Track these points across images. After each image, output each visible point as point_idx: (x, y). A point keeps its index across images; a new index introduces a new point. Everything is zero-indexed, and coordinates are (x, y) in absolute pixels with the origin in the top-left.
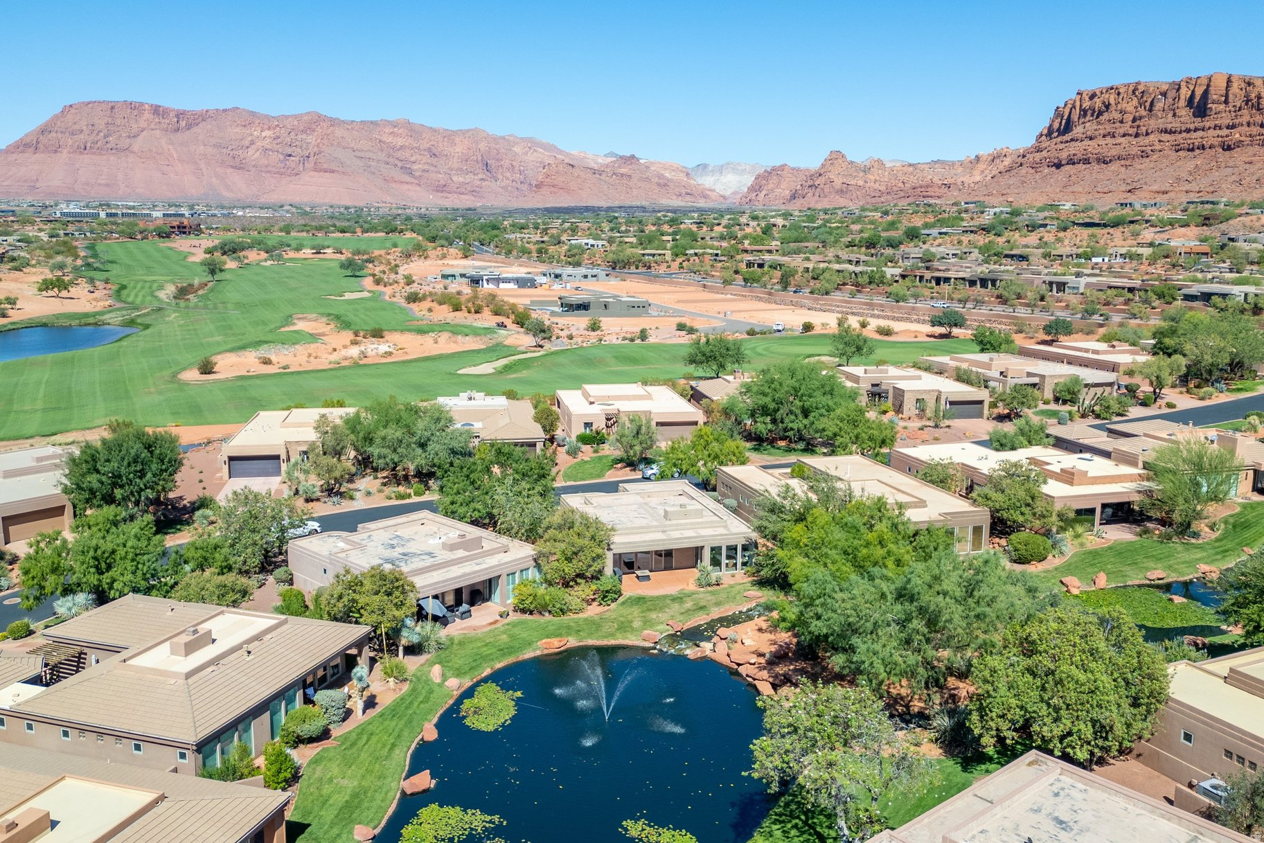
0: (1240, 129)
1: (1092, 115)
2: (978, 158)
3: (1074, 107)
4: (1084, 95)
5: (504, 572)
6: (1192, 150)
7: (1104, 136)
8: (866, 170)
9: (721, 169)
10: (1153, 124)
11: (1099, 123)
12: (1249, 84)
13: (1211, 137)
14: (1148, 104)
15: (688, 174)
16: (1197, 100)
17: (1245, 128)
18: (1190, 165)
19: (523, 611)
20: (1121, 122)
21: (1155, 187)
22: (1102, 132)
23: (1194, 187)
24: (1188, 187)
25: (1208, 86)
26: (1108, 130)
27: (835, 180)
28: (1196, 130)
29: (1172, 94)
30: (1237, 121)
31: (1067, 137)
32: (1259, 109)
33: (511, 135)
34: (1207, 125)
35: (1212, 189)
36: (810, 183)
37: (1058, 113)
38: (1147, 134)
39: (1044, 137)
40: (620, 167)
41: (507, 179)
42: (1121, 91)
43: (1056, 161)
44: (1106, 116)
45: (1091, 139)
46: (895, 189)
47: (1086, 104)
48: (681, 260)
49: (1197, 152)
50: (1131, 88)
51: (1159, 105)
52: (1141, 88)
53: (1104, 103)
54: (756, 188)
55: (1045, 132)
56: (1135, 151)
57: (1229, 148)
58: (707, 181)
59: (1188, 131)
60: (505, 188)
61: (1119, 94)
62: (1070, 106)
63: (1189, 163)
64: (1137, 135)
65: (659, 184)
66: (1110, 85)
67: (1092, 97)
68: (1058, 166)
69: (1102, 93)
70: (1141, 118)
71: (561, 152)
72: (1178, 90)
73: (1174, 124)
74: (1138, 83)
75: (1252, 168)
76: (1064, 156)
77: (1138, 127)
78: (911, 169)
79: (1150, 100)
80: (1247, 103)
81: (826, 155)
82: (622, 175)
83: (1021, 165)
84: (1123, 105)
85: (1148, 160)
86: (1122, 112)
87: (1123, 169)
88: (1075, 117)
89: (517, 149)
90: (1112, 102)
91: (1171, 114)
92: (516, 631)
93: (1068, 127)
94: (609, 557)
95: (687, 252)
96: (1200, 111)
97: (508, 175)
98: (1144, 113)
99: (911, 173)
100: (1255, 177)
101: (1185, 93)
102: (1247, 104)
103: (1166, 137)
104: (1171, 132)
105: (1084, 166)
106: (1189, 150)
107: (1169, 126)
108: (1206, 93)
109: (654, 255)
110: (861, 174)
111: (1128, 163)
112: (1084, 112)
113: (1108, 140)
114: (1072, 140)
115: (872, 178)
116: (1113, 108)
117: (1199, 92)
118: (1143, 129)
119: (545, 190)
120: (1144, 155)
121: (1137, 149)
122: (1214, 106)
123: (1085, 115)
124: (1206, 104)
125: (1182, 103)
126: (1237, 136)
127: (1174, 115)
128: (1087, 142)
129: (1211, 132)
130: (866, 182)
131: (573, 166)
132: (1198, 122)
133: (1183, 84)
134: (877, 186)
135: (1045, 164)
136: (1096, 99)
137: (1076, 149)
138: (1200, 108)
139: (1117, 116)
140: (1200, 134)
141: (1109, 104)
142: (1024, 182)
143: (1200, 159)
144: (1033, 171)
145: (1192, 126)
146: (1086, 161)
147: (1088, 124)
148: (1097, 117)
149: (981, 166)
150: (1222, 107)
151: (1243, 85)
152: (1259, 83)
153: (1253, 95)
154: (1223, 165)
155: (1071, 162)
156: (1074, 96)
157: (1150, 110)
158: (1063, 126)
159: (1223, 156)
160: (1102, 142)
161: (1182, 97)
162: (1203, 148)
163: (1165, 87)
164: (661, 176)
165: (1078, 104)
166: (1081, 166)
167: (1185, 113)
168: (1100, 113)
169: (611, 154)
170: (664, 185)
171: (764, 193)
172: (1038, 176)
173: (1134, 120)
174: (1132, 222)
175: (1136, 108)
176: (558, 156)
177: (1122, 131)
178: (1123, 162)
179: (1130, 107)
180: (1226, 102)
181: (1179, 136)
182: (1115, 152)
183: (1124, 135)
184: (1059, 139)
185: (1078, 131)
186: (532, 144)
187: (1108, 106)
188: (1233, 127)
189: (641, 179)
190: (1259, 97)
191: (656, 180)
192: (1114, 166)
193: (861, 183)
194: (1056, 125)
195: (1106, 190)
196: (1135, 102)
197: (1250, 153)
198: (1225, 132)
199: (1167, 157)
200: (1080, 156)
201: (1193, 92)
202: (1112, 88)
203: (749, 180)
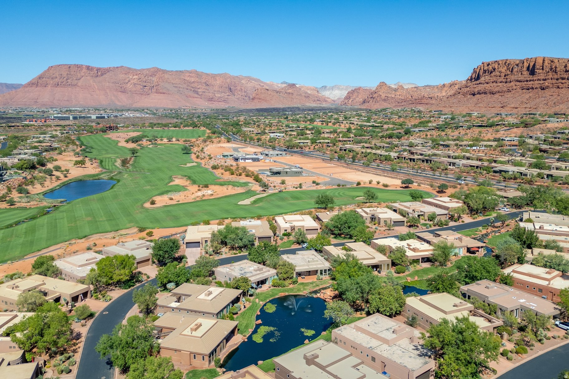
0: (548, 81)
1: (488, 73)
2: (444, 85)
3: (481, 69)
4: (485, 64)
5: (269, 277)
6: (528, 89)
7: (493, 82)
8: (396, 90)
9: (332, 88)
10: (513, 77)
11: (491, 77)
12: (552, 62)
13: (536, 84)
14: (511, 69)
15: (318, 91)
16: (531, 68)
17: (550, 81)
18: (527, 96)
19: (274, 286)
20: (500, 76)
21: (512, 106)
22: (492, 80)
23: (528, 106)
24: (526, 106)
25: (535, 62)
26: (494, 80)
27: (382, 95)
28: (530, 81)
29: (521, 65)
30: (547, 77)
31: (478, 82)
32: (556, 73)
33: (241, 76)
34: (535, 78)
35: (535, 107)
36: (371, 96)
37: (475, 71)
38: (510, 82)
39: (469, 81)
40: (288, 89)
41: (239, 95)
42: (500, 63)
43: (473, 92)
44: (494, 74)
45: (487, 83)
46: (408, 99)
47: (486, 68)
48: (314, 145)
49: (531, 90)
50: (504, 62)
51: (515, 70)
52: (508, 62)
53: (493, 68)
54: (348, 97)
55: (470, 78)
56: (505, 89)
57: (544, 89)
58: (326, 94)
59: (527, 81)
60: (238, 99)
61: (499, 64)
62: (479, 68)
63: (527, 95)
64: (506, 82)
65: (305, 97)
66: (495, 60)
67: (488, 65)
68: (474, 95)
69: (492, 63)
70: (508, 75)
71: (262, 82)
72: (523, 63)
73: (521, 78)
74: (507, 60)
75: (552, 98)
76: (476, 90)
77: (507, 79)
78: (416, 89)
79: (511, 67)
80: (551, 69)
81: (378, 83)
82: (289, 93)
83: (459, 93)
84: (501, 69)
85: (510, 93)
86: (500, 72)
87: (500, 97)
88: (481, 73)
89: (243, 82)
90: (496, 67)
91: (520, 73)
92: (273, 291)
93: (478, 78)
94: (295, 272)
95: (317, 141)
96: (532, 73)
97: (240, 93)
98: (509, 73)
99: (416, 91)
100: (553, 102)
101: (526, 65)
102: (551, 70)
103: (518, 83)
104: (520, 81)
105: (484, 95)
106: (527, 89)
107: (519, 79)
108: (534, 65)
109: (304, 143)
110: (394, 92)
111: (502, 94)
112: (485, 71)
113: (494, 84)
114: (480, 83)
115: (398, 94)
116: (496, 70)
117: (532, 65)
118: (509, 80)
119: (256, 101)
120: (509, 91)
121: (506, 88)
122: (537, 71)
123: (485, 73)
124: (534, 70)
125: (525, 69)
126: (547, 84)
127: (522, 74)
128: (486, 85)
129: (536, 82)
130: (396, 95)
131: (268, 90)
132: (531, 77)
133: (525, 61)
134: (400, 97)
135: (468, 94)
136: (490, 66)
137: (481, 88)
138: (532, 71)
139: (498, 74)
140: (532, 82)
141: (495, 69)
142: (459, 101)
143: (531, 94)
144: (463, 96)
145: (529, 79)
146: (485, 93)
147: (486, 77)
148: (490, 74)
149: (446, 89)
150: (541, 71)
151: (550, 62)
152: (556, 61)
153: (553, 67)
154: (541, 96)
155: (479, 93)
156: (481, 64)
157: (512, 72)
158: (476, 77)
159: (541, 92)
160: (492, 85)
161: (525, 66)
162: (533, 88)
163: (518, 62)
164: (306, 93)
165: (482, 68)
166: (483, 95)
167: (526, 73)
168: (491, 72)
169: (284, 83)
170: (308, 97)
171: (351, 100)
172: (465, 99)
173: (505, 76)
174: (498, 125)
175: (506, 70)
176: (261, 84)
177: (500, 80)
178: (500, 94)
179: (503, 70)
180: (543, 69)
181: (523, 83)
182: (497, 89)
183: (501, 82)
184: (475, 83)
185: (482, 79)
186: (249, 79)
187: (494, 69)
188: (545, 80)
189: (297, 95)
190: (556, 67)
191: (304, 95)
192: (497, 96)
193: (393, 96)
194: (474, 76)
195: (492, 106)
196: (505, 68)
197: (552, 91)
198: (542, 82)
199: (518, 92)
200: (482, 91)
201: (529, 64)
202: (496, 62)
203: (345, 93)
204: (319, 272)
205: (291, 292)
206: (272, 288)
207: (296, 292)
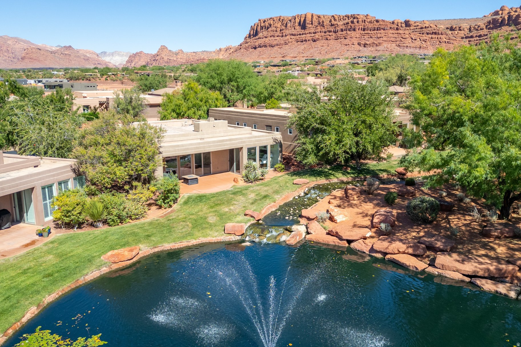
0: (318, 34)
1: (265, 29)
2: (220, 49)
3: (258, 25)
4: (261, 21)
5: (38, 184)
6: (302, 42)
7: (271, 37)
8: (177, 54)
9: (112, 54)
10: (287, 32)
11: (268, 32)
12: (319, 17)
13: (308, 37)
14: (285, 24)
15: (97, 55)
16: (302, 23)
17: (319, 33)
18: (302, 47)
19: (69, 225)
20: (276, 31)
21: (292, 55)
22: (270, 35)
23: (305, 55)
24: (303, 55)
25: (305, 17)
26: (272, 34)
27: (164, 57)
28: (303, 34)
29: (293, 21)
30: (317, 31)
31: (257, 37)
32: (323, 26)
33: (6, 36)
34: (307, 32)
35: (311, 56)
36: (154, 59)
37: (252, 28)
38: (286, 36)
39: (247, 38)
40: (64, 51)
41: (6, 56)
42: (275, 19)
43: (254, 46)
44: (270, 29)
45: (266, 37)
46: (190, 61)
47: (263, 24)
48: (106, 77)
49: (304, 42)
50: (278, 18)
51: (289, 25)
52: (282, 18)
53: (269, 24)
54: (130, 61)
55: (248, 36)
56: (282, 42)
57: (315, 41)
58: (107, 59)
59: (300, 34)
60: (5, 60)
61: (274, 20)
62: (256, 25)
63: (302, 46)
64: (282, 36)
65: (84, 59)
66: (270, 17)
67: (264, 22)
68: (255, 48)
69: (268, 20)
70: (283, 30)
71: (33, 44)
72: (295, 19)
73: (294, 32)
74: (280, 16)
75: (323, 48)
76: (257, 44)
77: (282, 33)
78: (194, 54)
79: (285, 23)
80: (319, 23)
81: (159, 47)
82: (66, 54)
83: (240, 49)
84: (276, 25)
85: (287, 45)
86: (276, 27)
87: (279, 49)
88: (259, 29)
89: (9, 42)
90: (272, 24)
91: (293, 28)
93: (256, 34)
94: (159, 159)
95: (108, 74)
96: (303, 27)
97: (6, 54)
98: (284, 28)
99: (195, 56)
100: (325, 51)
101: (297, 20)
102: (319, 25)
103: (292, 37)
104: (294, 35)
105: (265, 48)
106: (301, 42)
107: (293, 33)
108: (305, 20)
109: (91, 75)
110: (175, 55)
111: (281, 47)
112: (262, 28)
113: (272, 38)
114: (259, 38)
115: (180, 57)
116: (272, 26)
117: (302, 20)
118: (284, 34)
119: (26, 60)
120: (286, 44)
121: (283, 41)
122: (308, 25)
123: (262, 29)
124: (305, 24)
125: (297, 24)
126: (317, 36)
127: (295, 29)
128: (265, 39)
129: (308, 35)
130: (177, 59)
131: (40, 49)
132: (303, 31)
133: (296, 17)
134: (182, 60)
135: (250, 47)
136: (266, 22)
137: (260, 41)
138: (303, 26)
139: (275, 29)
140: (304, 36)
141: (271, 24)
142: (243, 55)
143: (305, 45)
144: (246, 50)
145: (301, 33)
146: (266, 46)
147: (264, 32)
148: (267, 30)
149: (222, 53)
150: (311, 25)
151: (317, 18)
152: (322, 17)
153: (321, 21)
154: (314, 47)
155: (260, 47)
156: (257, 21)
157: (286, 27)
158: (254, 33)
159: (313, 44)
160: (270, 39)
161: (297, 22)
162: (306, 41)
163: (290, 18)
164: (86, 56)
165: (259, 24)
166: (264, 48)
167: (298, 28)
168: (268, 28)
169: (59, 46)
170: (87, 59)
171: (134, 63)
172: (248, 52)
173: (281, 31)
174: (290, 65)
175: (281, 26)
176: (31, 46)
177: (277, 35)
178: (279, 47)
179: (279, 26)
180: (312, 24)
181: (297, 37)
182: (275, 42)
183: (278, 36)
184: (254, 38)
185: (260, 35)
186: (17, 40)
187: (270, 25)
188: (315, 33)
189: (75, 56)
190: (323, 22)
191: (83, 57)
192: (276, 48)
193: (175, 59)
194: (252, 33)
195: (274, 57)
196: (280, 23)
197: (322, 43)
198: (313, 35)
199: (294, 44)
200: (263, 44)
201: (300, 20)
202: (271, 18)
203: (127, 59)
204: (244, 154)
205: (164, 239)
206: (56, 234)
207: (190, 234)
